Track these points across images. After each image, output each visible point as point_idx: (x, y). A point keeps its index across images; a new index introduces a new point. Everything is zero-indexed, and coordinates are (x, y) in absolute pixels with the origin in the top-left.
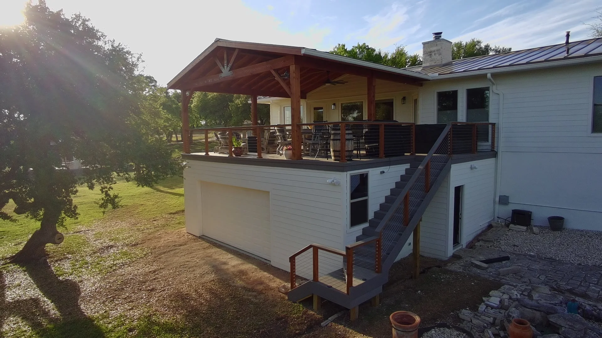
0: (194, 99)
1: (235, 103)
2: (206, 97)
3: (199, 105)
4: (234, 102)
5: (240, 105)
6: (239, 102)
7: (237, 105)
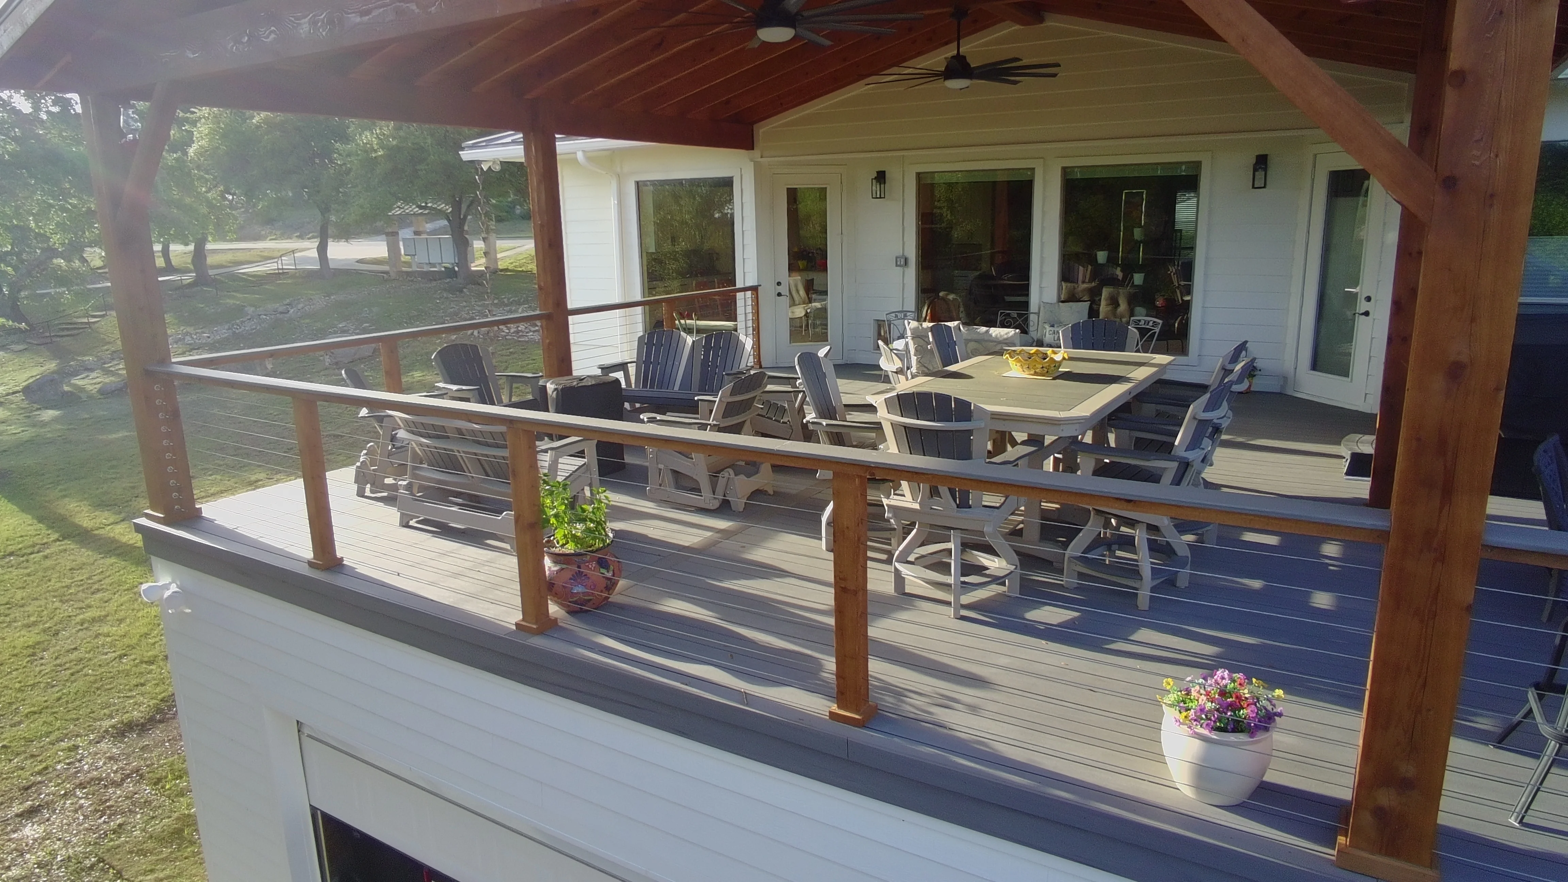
0: (199, 125)
1: (358, 145)
2: (244, 120)
3: (218, 148)
4: (354, 140)
5: (376, 151)
6: (375, 141)
7: (366, 151)
